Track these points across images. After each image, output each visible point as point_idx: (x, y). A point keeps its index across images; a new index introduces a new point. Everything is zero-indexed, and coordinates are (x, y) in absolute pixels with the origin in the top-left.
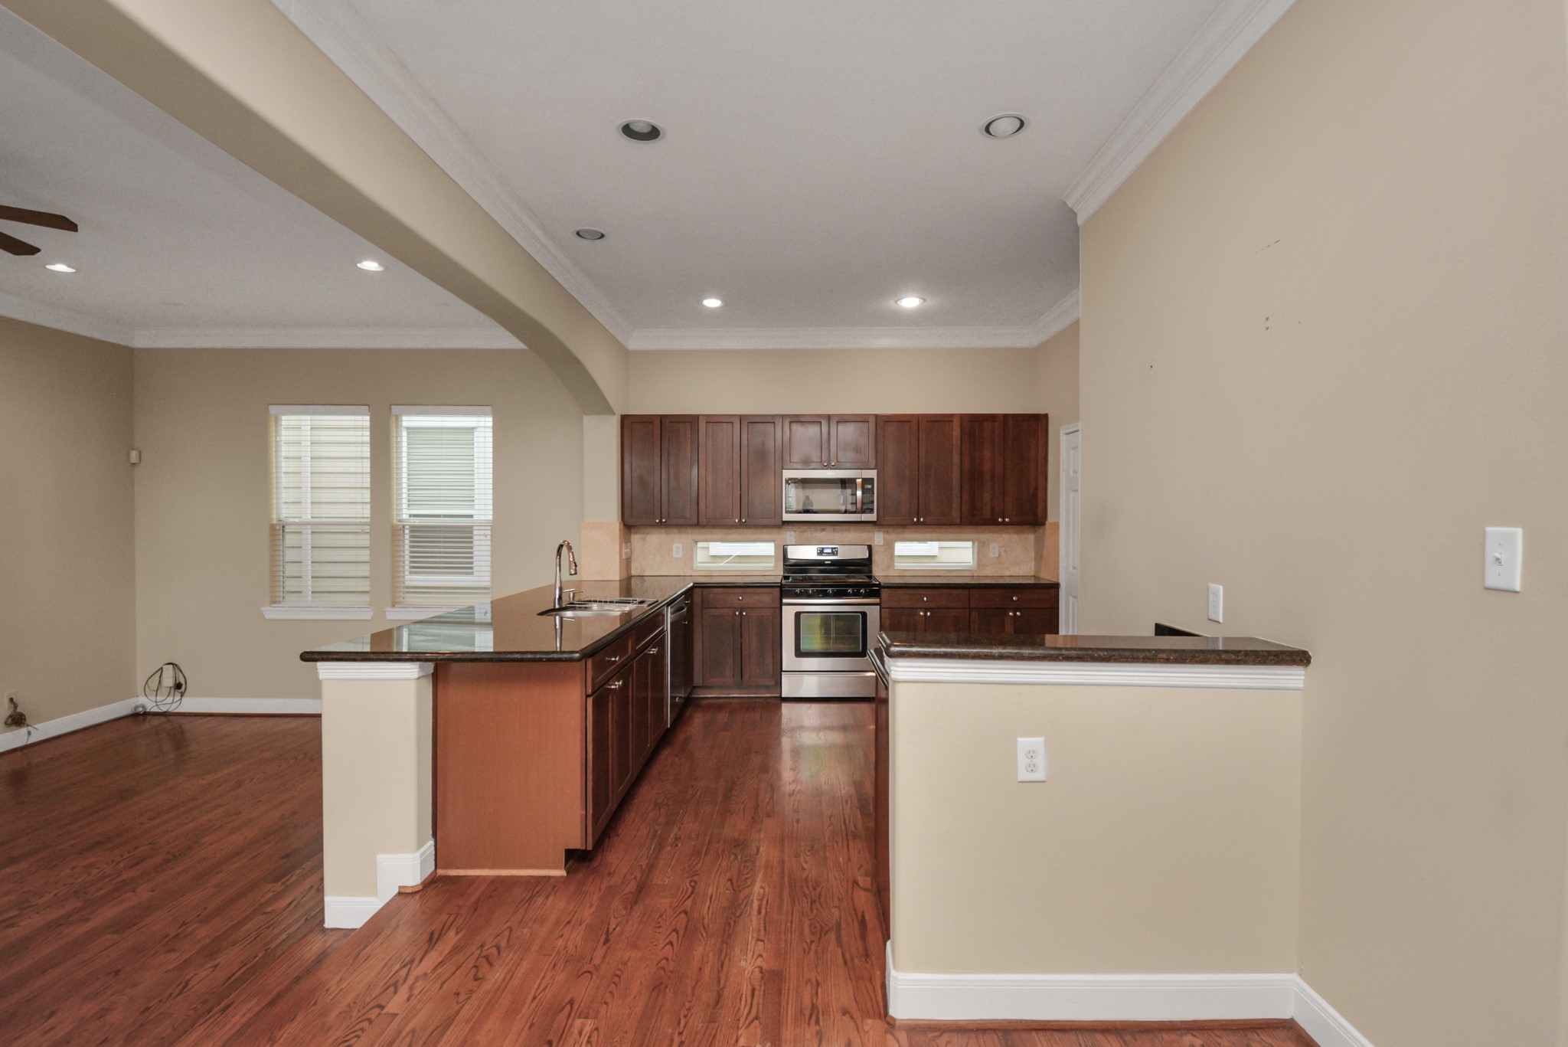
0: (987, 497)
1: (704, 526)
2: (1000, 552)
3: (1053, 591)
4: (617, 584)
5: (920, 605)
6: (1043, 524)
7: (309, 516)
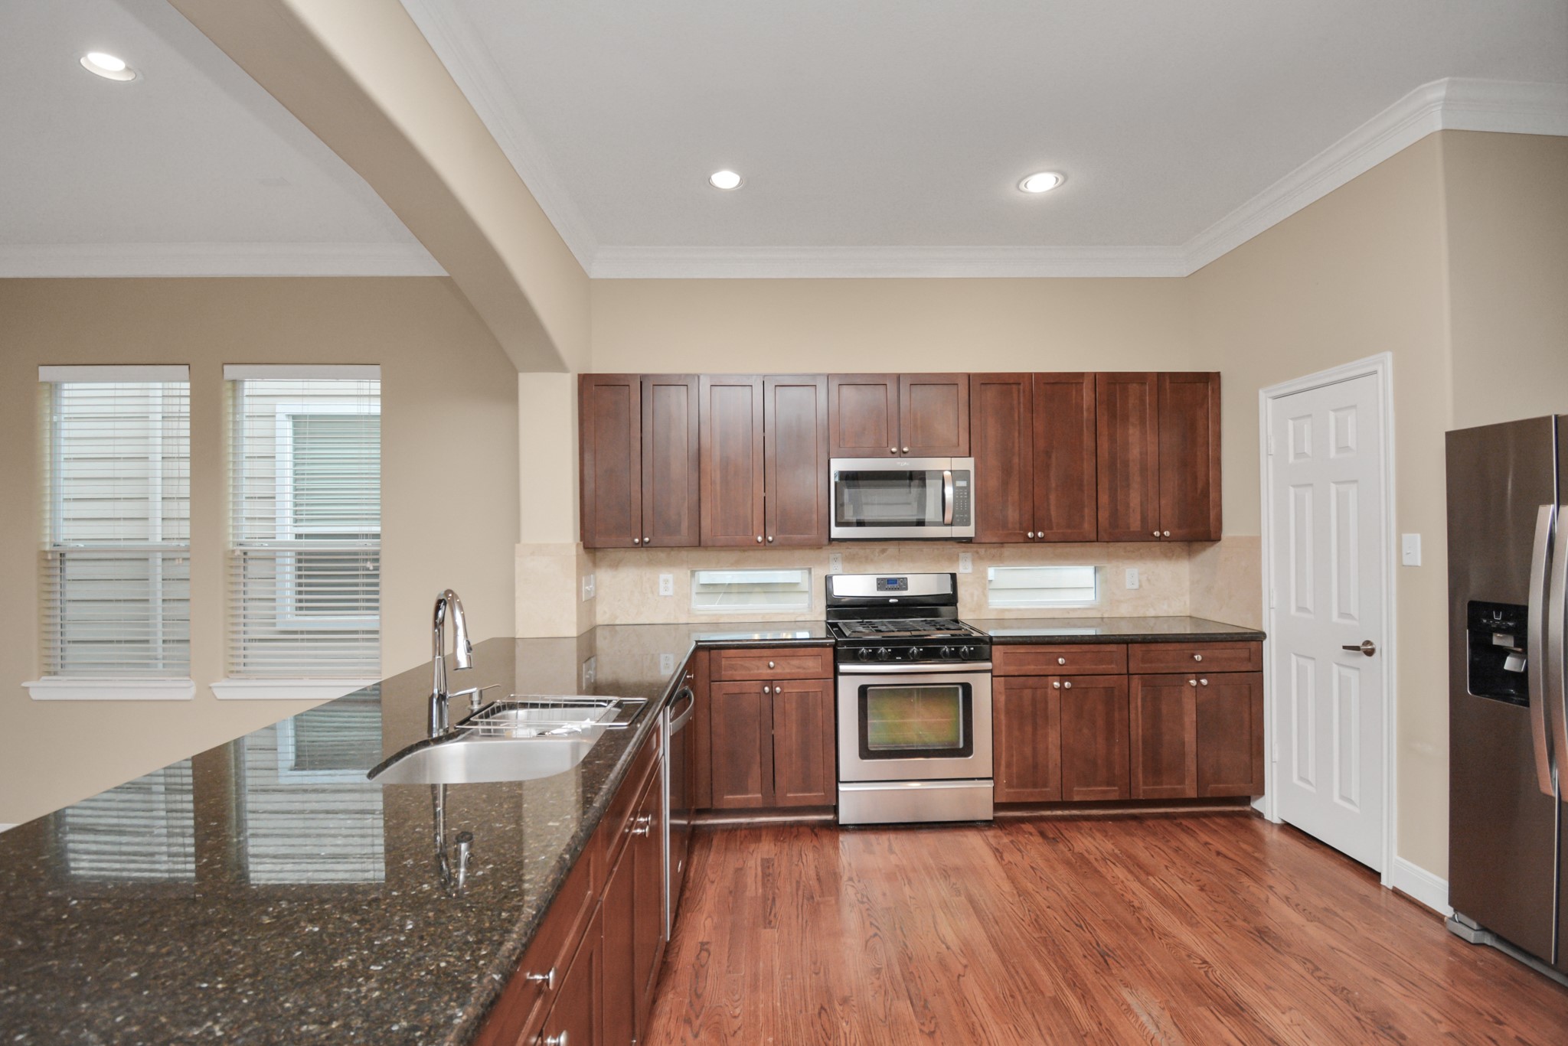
0: (1135, 499)
1: (706, 547)
2: (1140, 581)
3: (1253, 644)
4: (574, 643)
5: (1051, 669)
6: (1219, 539)
7: (159, 539)
